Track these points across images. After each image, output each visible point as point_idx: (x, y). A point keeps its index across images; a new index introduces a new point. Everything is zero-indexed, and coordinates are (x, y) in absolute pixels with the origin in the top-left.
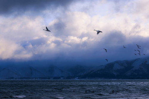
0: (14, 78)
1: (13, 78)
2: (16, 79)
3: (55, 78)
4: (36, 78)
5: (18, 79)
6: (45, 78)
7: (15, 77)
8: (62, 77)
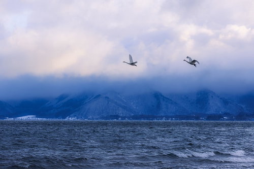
0: (120, 117)
1: (117, 117)
2: (123, 118)
3: (210, 117)
4: (167, 118)
5: (129, 118)
6: (188, 118)
7: (121, 115)
8: (226, 114)
